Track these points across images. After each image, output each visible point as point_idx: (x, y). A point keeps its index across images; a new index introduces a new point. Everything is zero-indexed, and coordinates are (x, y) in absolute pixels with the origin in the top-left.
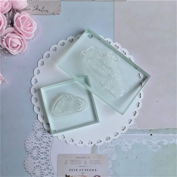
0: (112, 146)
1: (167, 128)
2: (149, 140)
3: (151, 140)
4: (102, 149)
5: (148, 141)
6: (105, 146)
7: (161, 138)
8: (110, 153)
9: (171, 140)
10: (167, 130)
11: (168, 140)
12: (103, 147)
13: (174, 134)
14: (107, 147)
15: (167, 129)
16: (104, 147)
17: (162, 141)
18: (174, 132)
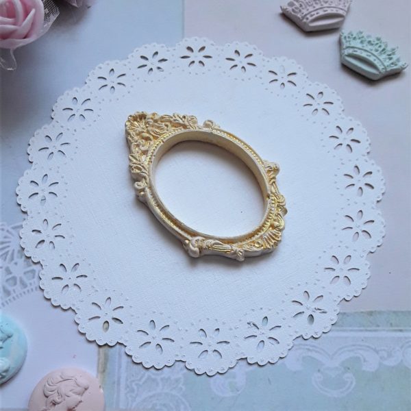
0: (173, 378)
1: (368, 310)
2: (310, 354)
3: (316, 352)
4: (135, 387)
5: (304, 358)
6: (149, 378)
7: (354, 345)
8: (164, 405)
9: (390, 355)
10: (371, 318)
11: (377, 352)
12: (141, 383)
13: (395, 331)
14: (154, 380)
15: (371, 313)
16: (145, 382)
17: (359, 358)
18: (397, 326)
